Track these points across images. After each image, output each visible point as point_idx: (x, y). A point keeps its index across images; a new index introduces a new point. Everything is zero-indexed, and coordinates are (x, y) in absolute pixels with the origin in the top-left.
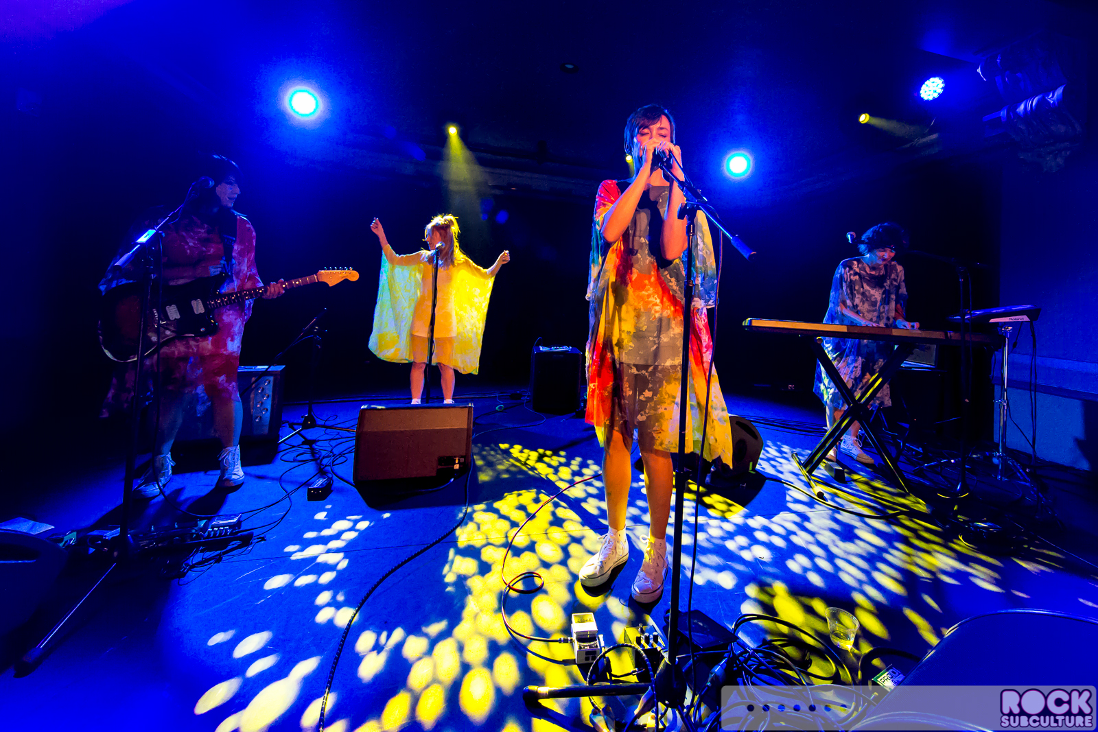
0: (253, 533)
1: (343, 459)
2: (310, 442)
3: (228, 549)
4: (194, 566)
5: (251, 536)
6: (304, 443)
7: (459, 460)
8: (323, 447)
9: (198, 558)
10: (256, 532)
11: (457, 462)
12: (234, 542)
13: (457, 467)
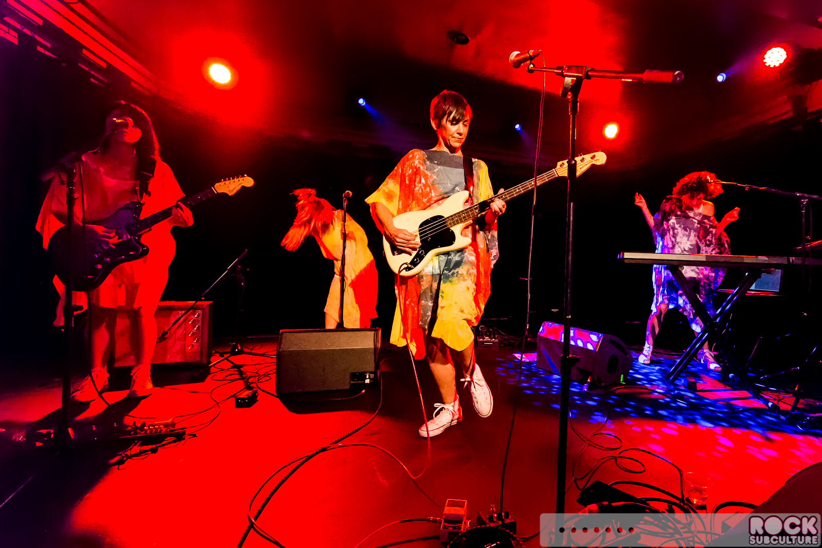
0: (185, 432)
1: (267, 378)
2: (238, 367)
3: (162, 444)
4: (131, 456)
5: (184, 433)
6: (232, 367)
7: (369, 376)
8: (248, 370)
9: (136, 449)
10: (188, 431)
11: (367, 377)
12: (168, 438)
13: (367, 381)
